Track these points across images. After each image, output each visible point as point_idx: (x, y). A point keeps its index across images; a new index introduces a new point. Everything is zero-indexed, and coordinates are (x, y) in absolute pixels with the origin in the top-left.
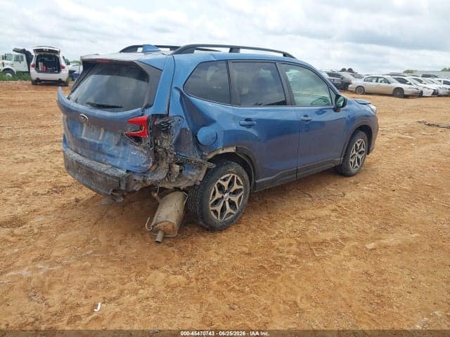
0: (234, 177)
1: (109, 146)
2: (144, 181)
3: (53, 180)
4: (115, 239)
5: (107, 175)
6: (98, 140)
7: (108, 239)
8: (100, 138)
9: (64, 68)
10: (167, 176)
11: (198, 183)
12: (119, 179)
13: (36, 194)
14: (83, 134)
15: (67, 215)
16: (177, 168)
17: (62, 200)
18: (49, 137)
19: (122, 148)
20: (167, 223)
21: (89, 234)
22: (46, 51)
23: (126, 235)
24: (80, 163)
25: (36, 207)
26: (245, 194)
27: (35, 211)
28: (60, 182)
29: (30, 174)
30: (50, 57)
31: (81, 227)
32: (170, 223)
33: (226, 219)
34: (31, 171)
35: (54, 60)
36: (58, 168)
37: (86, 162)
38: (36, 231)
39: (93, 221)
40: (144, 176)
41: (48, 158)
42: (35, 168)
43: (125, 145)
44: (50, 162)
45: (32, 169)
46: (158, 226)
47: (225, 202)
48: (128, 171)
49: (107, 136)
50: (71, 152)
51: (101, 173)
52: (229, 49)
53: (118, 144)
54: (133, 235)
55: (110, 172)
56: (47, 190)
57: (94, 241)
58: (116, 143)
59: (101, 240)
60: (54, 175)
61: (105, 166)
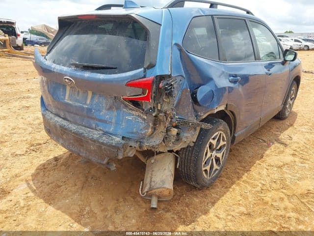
0: (221, 134)
1: (100, 111)
2: (140, 147)
3: (29, 138)
4: (109, 208)
5: (103, 143)
6: (85, 104)
7: (102, 208)
8: (88, 102)
9: (19, 35)
10: (164, 141)
11: (192, 145)
12: (117, 148)
13: (15, 155)
14: (67, 98)
15: (51, 179)
16: (175, 131)
17: (40, 159)
18: (16, 93)
19: (115, 113)
20: (164, 189)
21: (80, 203)
22: (4, 23)
23: (118, 200)
24: (66, 129)
25: (17, 171)
26: (227, 149)
27: (16, 176)
28: (36, 139)
29: (6, 132)
30: (8, 27)
31: (69, 194)
32: (168, 189)
33: (213, 176)
34: (5, 129)
35: (11, 29)
36: (30, 124)
37: (73, 127)
38: (22, 203)
39: (79, 184)
40: (141, 142)
41: (19, 115)
42: (9, 126)
43: (118, 109)
44: (22, 118)
45: (6, 126)
46: (153, 191)
47: (212, 159)
48: (123, 138)
49: (96, 100)
50: (52, 116)
51: (94, 141)
52: (209, 5)
53: (110, 108)
54: (125, 200)
55: (104, 139)
56: (25, 150)
57: (88, 213)
58: (108, 107)
59: (96, 211)
60: (28, 132)
61: (96, 132)
